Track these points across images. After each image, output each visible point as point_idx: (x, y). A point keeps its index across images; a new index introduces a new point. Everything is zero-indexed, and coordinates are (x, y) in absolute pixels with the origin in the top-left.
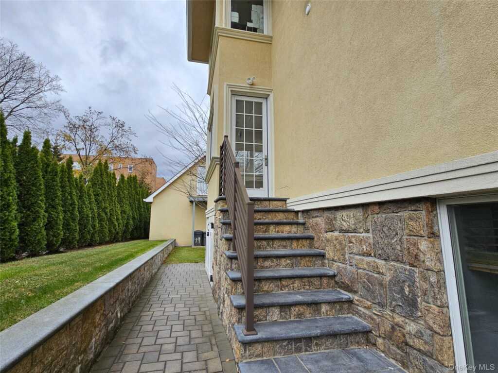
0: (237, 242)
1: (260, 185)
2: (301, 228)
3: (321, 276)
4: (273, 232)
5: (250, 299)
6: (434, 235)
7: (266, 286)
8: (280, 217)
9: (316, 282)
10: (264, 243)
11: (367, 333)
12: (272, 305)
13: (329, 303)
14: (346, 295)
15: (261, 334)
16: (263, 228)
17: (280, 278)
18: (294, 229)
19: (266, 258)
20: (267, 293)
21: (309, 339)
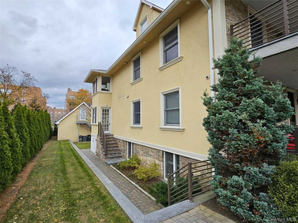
0: (104, 145)
1: (108, 130)
2: (116, 141)
3: (117, 150)
4: (110, 142)
5: (106, 153)
6: (127, 145)
7: (108, 152)
8: (112, 139)
9: (116, 151)
10: (108, 145)
11: (122, 156)
12: (109, 154)
13: (118, 153)
14: (120, 152)
15: (107, 157)
16: (108, 142)
17: (110, 150)
18: (114, 142)
19: (109, 147)
20: (109, 153)
21: (114, 157)
